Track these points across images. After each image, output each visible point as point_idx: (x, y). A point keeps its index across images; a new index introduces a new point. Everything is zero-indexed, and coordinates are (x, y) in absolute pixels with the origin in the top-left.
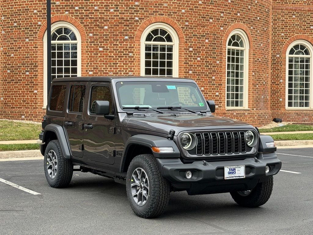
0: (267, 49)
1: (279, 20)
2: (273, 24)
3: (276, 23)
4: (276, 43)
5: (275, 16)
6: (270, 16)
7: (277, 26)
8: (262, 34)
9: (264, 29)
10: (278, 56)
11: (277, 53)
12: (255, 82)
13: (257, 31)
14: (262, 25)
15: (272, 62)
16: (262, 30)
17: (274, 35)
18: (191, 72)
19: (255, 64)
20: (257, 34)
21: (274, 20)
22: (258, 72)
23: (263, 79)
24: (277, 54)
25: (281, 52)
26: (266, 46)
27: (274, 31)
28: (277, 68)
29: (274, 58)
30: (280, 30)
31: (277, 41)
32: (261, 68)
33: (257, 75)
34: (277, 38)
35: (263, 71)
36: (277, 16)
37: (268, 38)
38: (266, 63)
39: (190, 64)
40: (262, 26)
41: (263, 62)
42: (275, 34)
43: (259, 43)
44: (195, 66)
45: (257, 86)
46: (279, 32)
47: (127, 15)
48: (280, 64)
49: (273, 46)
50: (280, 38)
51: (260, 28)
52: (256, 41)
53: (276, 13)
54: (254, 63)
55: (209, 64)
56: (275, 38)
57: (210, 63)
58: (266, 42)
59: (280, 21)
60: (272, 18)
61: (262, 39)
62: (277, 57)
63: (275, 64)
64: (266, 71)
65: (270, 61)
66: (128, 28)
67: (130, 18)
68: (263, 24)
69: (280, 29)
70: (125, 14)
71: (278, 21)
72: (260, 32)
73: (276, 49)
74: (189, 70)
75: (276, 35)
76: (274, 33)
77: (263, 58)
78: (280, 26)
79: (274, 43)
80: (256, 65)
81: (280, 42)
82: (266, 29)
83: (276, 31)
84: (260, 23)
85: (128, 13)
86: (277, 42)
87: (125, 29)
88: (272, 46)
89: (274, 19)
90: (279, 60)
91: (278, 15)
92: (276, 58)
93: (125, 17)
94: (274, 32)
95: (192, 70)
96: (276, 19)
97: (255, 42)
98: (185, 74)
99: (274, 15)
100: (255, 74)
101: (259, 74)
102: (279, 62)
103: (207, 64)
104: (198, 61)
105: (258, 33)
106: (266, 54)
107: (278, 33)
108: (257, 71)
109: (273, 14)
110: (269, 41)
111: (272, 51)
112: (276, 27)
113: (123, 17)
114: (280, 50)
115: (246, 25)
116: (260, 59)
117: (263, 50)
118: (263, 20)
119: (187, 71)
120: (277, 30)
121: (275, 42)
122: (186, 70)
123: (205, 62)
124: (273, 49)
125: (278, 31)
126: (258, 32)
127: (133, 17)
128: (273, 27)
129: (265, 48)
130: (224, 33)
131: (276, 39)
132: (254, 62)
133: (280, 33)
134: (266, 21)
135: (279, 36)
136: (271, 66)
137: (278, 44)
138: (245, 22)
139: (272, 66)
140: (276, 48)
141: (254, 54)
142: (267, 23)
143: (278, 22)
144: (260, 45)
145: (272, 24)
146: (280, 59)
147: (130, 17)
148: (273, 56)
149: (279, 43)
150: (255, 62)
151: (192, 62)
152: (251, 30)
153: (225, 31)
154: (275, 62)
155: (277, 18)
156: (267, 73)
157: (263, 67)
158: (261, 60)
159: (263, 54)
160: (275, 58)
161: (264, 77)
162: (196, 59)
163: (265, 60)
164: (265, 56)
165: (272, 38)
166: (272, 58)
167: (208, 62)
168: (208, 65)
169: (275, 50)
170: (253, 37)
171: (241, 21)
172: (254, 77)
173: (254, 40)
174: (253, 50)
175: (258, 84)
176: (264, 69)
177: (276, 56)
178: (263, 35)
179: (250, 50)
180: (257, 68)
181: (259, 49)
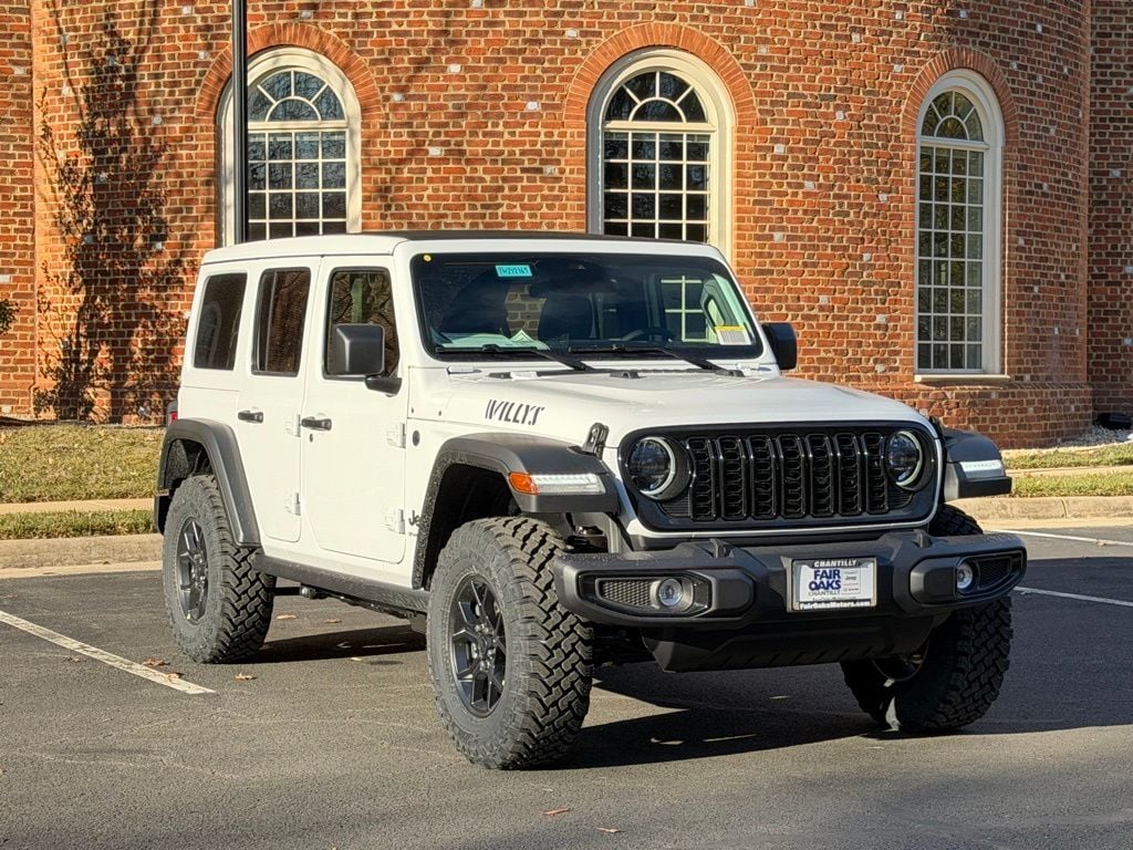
0: (1075, 145)
1: (1119, 35)
2: (1097, 51)
3: (1107, 46)
4: (1108, 122)
5: (1104, 19)
6: (1083, 18)
7: (1112, 58)
8: (1053, 90)
9: (1061, 69)
10: (1116, 173)
11: (1111, 160)
12: (1027, 274)
13: (1034, 77)
14: (1054, 54)
15: (1091, 195)
16: (1053, 74)
17: (1098, 92)
18: (778, 236)
19: (1029, 205)
20: (1034, 89)
21: (1098, 35)
22: (1036, 235)
23: (1056, 260)
24: (1109, 165)
25: (1126, 158)
26: (1070, 136)
27: (1099, 77)
28: (1110, 221)
29: (1100, 181)
30: (1124, 75)
31: (1112, 116)
32: (1051, 220)
33: (1034, 246)
34: (1111, 105)
35: (1058, 229)
36: (1111, 19)
37: (1079, 106)
38: (1069, 199)
39: (776, 206)
40: (1053, 58)
41: (1058, 197)
42: (1103, 90)
43: (1043, 125)
44: (796, 212)
45: (1036, 289)
46: (1119, 82)
47: (535, 19)
48: (1124, 203)
49: (1097, 137)
50: (1123, 105)
51: (1044, 65)
52: (1029, 115)
53: (1109, 8)
54: (1024, 201)
55: (850, 205)
56: (1102, 105)
57: (852, 201)
58: (1070, 119)
59: (1122, 39)
60: (1093, 27)
61: (1054, 106)
62: (1111, 176)
63: (1106, 203)
64: (1069, 231)
65: (1086, 191)
66: (538, 72)
67: (545, 33)
68: (1059, 51)
69: (1122, 70)
70: (527, 18)
71: (1114, 38)
72: (1044, 79)
73: (1108, 146)
74: (771, 229)
75: (1108, 92)
76: (1098, 87)
77: (1058, 181)
78: (1122, 60)
79: (1098, 123)
80: (1032, 209)
81: (1123, 120)
82: (1070, 71)
83: (1108, 78)
84: (1045, 47)
85: (537, 14)
86: (1112, 120)
87: (526, 73)
88: (1092, 135)
89: (1098, 30)
90: (1120, 188)
91: (1113, 16)
92: (1109, 181)
93: (528, 30)
94: (1098, 82)
95: (783, 229)
96: (1108, 30)
97: (1025, 118)
98: (757, 242)
99: (1099, 14)
100: (1026, 242)
101: (1044, 244)
102: (1120, 195)
103: (841, 205)
104: (806, 195)
105: (1039, 86)
106: (1069, 167)
107: (1114, 85)
108: (1035, 230)
109: (1094, 12)
110: (1081, 115)
111: (1093, 154)
112: (1108, 61)
113: (520, 28)
114: (1123, 150)
115: (993, 54)
116: (1045, 185)
117: (1059, 149)
118: (1059, 33)
119: (767, 232)
120: (1112, 74)
121: (1103, 120)
122: (763, 228)
123: (836, 196)
124: (1098, 146)
125: (1114, 79)
126: (1040, 80)
127: (559, 28)
128: (1098, 61)
129: (1065, 142)
130: (908, 87)
131: (1107, 107)
132: (1022, 195)
133: (1123, 86)
134: (1071, 38)
135: (1118, 98)
136: (1090, 210)
137: (1116, 128)
138: (988, 45)
139: (1095, 213)
140: (1109, 142)
141: (1025, 168)
142: (1073, 44)
143: (1118, 43)
144: (1046, 130)
145: (1091, 51)
146: (1126, 184)
147: (546, 28)
148: (1096, 173)
149: (1121, 125)
150: (1028, 197)
151: (785, 199)
152: (1012, 73)
153: (913, 78)
154: (1104, 197)
155: (1113, 27)
156: (1075, 240)
157: (1058, 214)
158: (1051, 187)
159: (1058, 165)
160: (1105, 183)
161: (1064, 254)
162: (801, 186)
163: (1064, 190)
164: (1065, 174)
165: (1093, 104)
166: (1091, 180)
167: (846, 197)
168: (845, 208)
169: (1103, 150)
170: (1018, 100)
171: (971, 39)
172: (1024, 255)
173: (1024, 113)
174: (1020, 151)
175: (1038, 283)
176: (1063, 222)
177: (1107, 173)
178: (1056, 94)
179: (1006, 151)
180: (1036, 218)
181: (1043, 148)
